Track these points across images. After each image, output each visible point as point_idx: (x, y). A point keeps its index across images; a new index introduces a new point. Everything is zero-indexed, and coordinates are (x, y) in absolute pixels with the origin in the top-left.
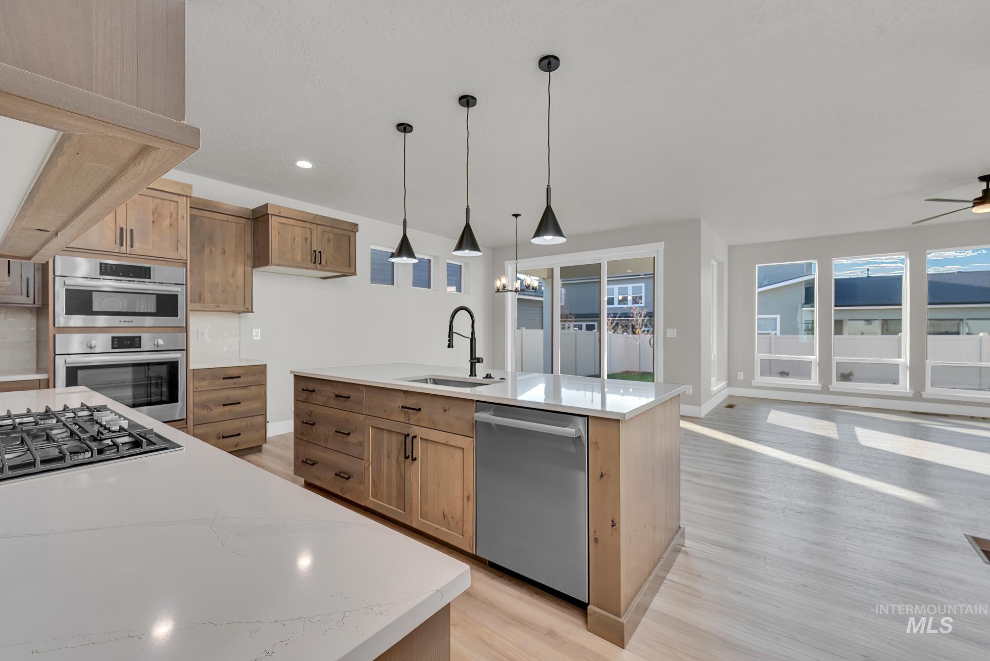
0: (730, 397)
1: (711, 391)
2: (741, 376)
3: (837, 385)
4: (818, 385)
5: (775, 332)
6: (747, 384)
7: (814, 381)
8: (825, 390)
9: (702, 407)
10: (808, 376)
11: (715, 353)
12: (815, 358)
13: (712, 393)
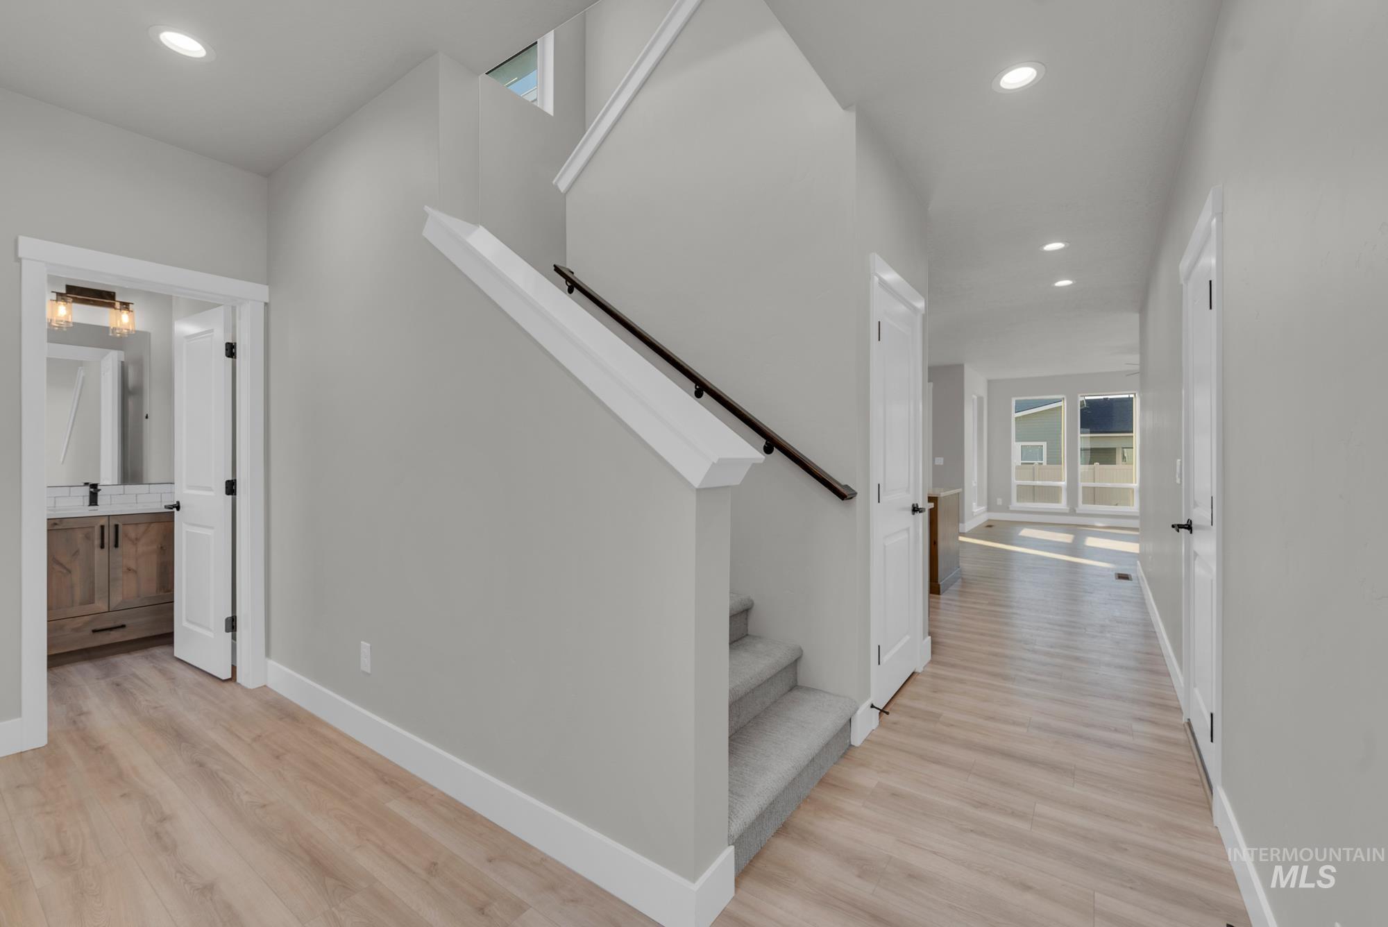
0: (989, 520)
1: (973, 512)
2: (999, 501)
3: (1082, 507)
4: (1066, 508)
5: (1041, 462)
6: (1005, 508)
7: (1063, 505)
8: (1073, 512)
9: (966, 524)
10: (1057, 500)
11: (976, 479)
12: (1063, 484)
13: (975, 514)
